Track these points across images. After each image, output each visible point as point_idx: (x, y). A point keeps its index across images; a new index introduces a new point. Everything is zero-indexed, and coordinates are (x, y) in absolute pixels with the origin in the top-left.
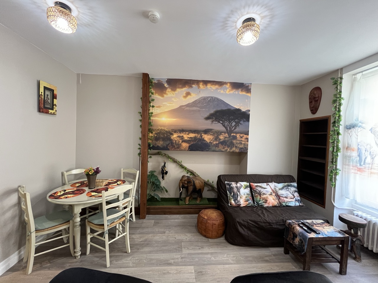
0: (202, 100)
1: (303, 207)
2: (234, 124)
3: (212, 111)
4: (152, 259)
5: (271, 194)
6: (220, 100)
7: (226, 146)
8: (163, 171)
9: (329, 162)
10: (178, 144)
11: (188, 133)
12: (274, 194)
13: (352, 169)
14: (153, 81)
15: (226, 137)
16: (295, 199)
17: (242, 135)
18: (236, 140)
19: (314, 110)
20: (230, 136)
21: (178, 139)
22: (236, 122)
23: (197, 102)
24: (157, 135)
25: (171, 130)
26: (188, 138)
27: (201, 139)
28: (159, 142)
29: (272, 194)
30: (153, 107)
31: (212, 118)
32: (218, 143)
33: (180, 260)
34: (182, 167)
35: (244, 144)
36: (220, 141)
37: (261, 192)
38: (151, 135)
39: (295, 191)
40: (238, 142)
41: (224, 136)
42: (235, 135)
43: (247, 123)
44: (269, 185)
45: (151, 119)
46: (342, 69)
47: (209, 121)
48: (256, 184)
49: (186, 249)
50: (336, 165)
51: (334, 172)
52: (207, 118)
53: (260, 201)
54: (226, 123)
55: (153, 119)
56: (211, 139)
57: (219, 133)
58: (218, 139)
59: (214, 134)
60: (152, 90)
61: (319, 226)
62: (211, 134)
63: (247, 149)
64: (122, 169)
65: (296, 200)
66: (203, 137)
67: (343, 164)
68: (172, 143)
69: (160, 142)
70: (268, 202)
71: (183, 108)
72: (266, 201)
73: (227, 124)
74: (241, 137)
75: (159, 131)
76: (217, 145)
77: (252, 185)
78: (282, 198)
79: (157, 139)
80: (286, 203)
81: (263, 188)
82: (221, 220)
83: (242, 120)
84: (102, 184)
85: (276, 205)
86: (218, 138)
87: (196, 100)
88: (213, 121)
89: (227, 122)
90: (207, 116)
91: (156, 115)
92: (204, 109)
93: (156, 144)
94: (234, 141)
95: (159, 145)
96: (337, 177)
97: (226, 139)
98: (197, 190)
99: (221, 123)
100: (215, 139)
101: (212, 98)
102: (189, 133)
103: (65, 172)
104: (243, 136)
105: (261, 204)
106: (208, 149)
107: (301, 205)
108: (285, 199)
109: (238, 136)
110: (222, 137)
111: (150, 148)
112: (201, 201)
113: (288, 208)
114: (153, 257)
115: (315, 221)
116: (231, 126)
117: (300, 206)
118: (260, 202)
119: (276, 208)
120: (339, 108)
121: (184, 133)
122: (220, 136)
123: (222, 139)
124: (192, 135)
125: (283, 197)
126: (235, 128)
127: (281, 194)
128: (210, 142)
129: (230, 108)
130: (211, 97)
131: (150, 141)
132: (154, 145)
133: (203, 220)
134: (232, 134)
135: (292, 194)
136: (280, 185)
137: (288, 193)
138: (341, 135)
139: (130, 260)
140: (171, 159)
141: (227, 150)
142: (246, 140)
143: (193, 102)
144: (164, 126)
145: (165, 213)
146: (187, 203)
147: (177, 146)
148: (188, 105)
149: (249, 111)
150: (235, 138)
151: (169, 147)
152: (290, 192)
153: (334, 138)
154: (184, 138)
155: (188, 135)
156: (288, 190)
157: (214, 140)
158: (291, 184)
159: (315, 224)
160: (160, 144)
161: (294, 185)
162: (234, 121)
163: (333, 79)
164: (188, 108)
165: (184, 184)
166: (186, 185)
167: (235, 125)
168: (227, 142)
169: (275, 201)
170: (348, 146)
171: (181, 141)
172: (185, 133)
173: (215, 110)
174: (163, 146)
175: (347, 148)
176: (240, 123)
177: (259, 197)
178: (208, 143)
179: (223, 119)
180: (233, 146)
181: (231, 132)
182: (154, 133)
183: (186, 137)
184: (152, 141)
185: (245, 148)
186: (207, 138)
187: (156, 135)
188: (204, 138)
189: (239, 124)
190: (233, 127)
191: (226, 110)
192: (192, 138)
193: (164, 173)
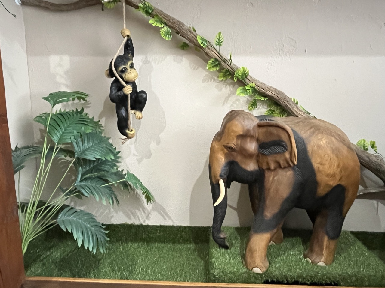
193: (126, 96)
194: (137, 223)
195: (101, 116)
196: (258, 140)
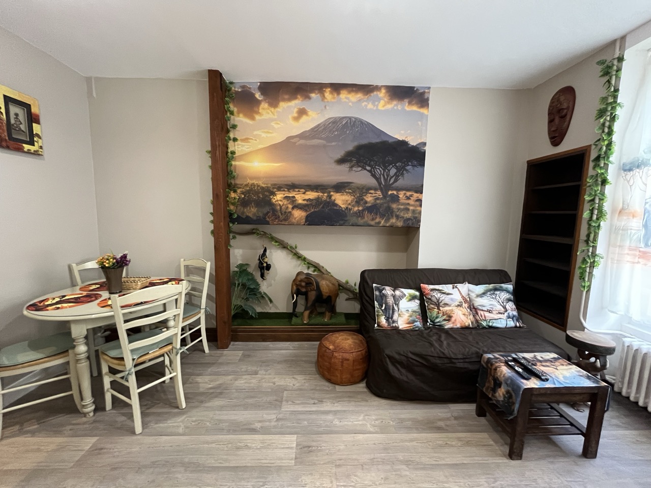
0: (330, 123)
1: (522, 330)
2: (393, 171)
3: (350, 147)
4: (221, 421)
5: (460, 306)
6: (365, 124)
7: (377, 215)
8: (262, 264)
9: (580, 241)
10: (285, 212)
11: (303, 190)
12: (466, 305)
13: (628, 254)
14: (233, 88)
15: (377, 199)
16: (506, 314)
17: (408, 194)
18: (398, 203)
19: (557, 137)
20: (385, 196)
21: (285, 203)
22: (397, 168)
23: (319, 130)
24: (245, 196)
25: (272, 185)
26: (304, 200)
27: (329, 203)
28: (248, 208)
29: (462, 305)
30: (235, 140)
31: (351, 161)
32: (363, 210)
33: (273, 424)
34: (298, 257)
35: (414, 211)
36: (367, 205)
37: (440, 301)
38: (233, 195)
39: (509, 300)
40: (402, 207)
41: (374, 195)
42: (395, 192)
43: (418, 169)
44: (456, 287)
45: (231, 165)
46: (623, 38)
47: (345, 167)
48: (432, 287)
49: (290, 403)
50: (594, 247)
51: (589, 261)
52: (341, 161)
53: (437, 318)
54: (379, 171)
55: (235, 166)
56: (349, 202)
57: (364, 191)
58: (362, 202)
59: (354, 192)
60: (232, 107)
61: (547, 364)
62: (349, 193)
63: (419, 221)
64: (182, 260)
65: (509, 317)
66: (333, 198)
67: (609, 244)
68: (274, 211)
69: (250, 209)
70: (453, 319)
71: (294, 140)
72: (449, 318)
73: (381, 171)
74: (408, 198)
75: (248, 189)
76: (360, 214)
77: (425, 288)
78: (482, 312)
79: (245, 203)
80: (489, 322)
81: (444, 293)
82: (360, 353)
83: (410, 163)
84: (135, 285)
85: (469, 325)
86: (362, 199)
87: (319, 125)
88: (351, 167)
89: (379, 169)
90: (340, 157)
91: (242, 157)
92: (333, 144)
93: (243, 213)
94: (394, 206)
95: (250, 215)
96: (596, 271)
97: (378, 202)
98: (324, 297)
99: (368, 171)
100: (356, 202)
101: (351, 121)
102: (306, 191)
103: (74, 265)
104: (411, 196)
105: (439, 324)
106: (342, 222)
107: (518, 325)
108: (487, 314)
109: (401, 195)
110: (369, 198)
111: (233, 221)
112: (331, 318)
113: (491, 330)
114: (225, 417)
115: (539, 355)
116: (388, 176)
117: (516, 327)
118: (437, 320)
119: (467, 331)
120: (610, 127)
121: (295, 191)
122: (365, 196)
123: (369, 202)
124: (312, 195)
125: (482, 310)
126: (396, 181)
127: (480, 306)
128: (347, 208)
129: (385, 139)
130: (347, 117)
131: (232, 207)
132: (240, 215)
133: (325, 351)
134: (390, 192)
135: (501, 305)
136: (481, 288)
137: (494, 302)
138: (611, 184)
139: (182, 422)
140: (276, 242)
141: (379, 223)
142: (418, 203)
143: (312, 129)
144: (258, 178)
145: (264, 339)
146: (305, 322)
147: (284, 216)
148: (302, 136)
149: (424, 144)
150: (395, 199)
151: (268, 217)
152: (499, 302)
153: (595, 191)
154: (296, 200)
155: (303, 195)
156: (494, 297)
157: (354, 203)
158: (501, 287)
159: (540, 361)
160: (250, 212)
161: (507, 288)
162: (393, 166)
163: (601, 63)
164: (302, 142)
165: (300, 288)
166: (304, 290)
167: (395, 174)
168: (381, 207)
169: (467, 318)
170: (623, 207)
171: (290, 206)
172: (299, 191)
173: (356, 144)
174: (258, 217)
175: (620, 212)
176: (407, 170)
177: (435, 310)
178: (342, 211)
179: (372, 163)
180: (392, 216)
181: (388, 187)
182: (239, 191)
183: (300, 198)
184: (237, 207)
185: (415, 218)
186: (341, 200)
187: (243, 196)
188: (335, 200)
189: (403, 171)
190: (392, 177)
191: (377, 143)
192: (313, 200)
193: (264, 267)
194: (266, 311)
195: (253, 271)
196: (305, 282)
